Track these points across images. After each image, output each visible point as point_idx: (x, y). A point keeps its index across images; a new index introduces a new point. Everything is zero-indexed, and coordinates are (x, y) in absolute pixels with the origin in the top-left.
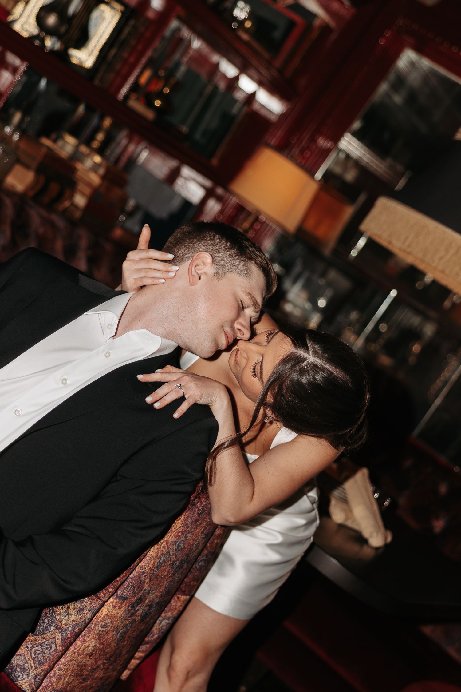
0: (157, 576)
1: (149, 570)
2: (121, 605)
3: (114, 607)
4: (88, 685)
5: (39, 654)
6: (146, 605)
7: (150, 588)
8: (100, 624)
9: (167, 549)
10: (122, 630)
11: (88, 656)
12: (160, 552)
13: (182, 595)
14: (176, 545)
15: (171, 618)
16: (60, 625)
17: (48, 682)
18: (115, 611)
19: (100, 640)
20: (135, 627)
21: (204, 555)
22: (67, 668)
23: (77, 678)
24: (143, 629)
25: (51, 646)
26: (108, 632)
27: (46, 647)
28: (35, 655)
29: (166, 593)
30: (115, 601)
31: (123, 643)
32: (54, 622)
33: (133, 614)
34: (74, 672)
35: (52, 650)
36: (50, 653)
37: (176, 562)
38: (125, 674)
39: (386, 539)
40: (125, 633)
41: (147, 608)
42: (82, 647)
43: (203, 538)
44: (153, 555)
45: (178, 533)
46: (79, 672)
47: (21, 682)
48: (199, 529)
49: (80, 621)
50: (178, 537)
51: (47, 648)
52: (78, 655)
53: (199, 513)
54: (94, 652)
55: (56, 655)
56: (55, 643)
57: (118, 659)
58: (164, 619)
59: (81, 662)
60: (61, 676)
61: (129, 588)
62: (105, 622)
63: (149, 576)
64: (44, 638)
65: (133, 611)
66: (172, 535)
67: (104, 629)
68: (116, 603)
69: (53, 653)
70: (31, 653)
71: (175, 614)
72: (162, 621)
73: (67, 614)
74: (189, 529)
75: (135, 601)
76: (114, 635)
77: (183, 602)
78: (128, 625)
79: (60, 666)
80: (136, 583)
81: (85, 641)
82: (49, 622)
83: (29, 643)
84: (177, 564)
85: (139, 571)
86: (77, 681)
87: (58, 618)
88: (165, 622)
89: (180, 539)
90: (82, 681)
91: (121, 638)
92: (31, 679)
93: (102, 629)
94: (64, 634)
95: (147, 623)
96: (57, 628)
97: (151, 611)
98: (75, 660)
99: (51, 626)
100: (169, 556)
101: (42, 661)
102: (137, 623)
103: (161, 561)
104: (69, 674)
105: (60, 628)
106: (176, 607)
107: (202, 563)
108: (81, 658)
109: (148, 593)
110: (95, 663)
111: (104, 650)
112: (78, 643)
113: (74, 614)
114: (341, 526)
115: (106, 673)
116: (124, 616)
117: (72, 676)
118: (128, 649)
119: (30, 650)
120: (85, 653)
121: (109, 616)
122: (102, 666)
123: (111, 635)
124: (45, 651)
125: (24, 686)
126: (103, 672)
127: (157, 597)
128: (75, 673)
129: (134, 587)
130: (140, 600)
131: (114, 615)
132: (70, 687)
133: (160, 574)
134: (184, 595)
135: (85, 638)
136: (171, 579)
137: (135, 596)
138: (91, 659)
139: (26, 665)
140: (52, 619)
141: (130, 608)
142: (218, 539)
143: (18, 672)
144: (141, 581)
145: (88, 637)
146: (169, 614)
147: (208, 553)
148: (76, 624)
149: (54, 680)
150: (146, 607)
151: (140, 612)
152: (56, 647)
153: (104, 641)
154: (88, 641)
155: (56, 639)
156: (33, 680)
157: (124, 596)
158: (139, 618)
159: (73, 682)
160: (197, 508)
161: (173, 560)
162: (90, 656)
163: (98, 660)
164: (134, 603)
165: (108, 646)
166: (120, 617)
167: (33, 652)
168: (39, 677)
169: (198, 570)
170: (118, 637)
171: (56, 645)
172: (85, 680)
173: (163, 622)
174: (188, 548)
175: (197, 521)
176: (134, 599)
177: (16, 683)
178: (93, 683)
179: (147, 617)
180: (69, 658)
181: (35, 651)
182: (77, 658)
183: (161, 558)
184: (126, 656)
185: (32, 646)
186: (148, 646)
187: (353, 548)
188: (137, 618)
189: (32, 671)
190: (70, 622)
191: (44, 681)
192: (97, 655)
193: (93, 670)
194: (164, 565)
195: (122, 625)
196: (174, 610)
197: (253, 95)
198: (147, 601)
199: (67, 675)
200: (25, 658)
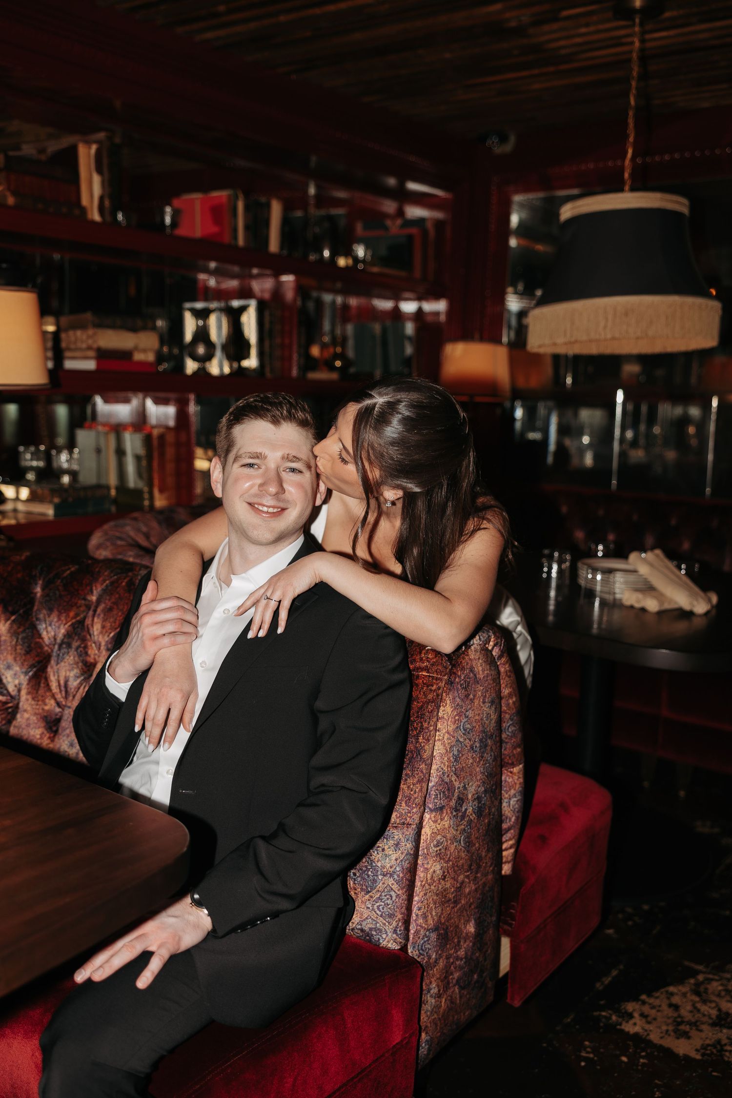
0: (462, 769)
1: (448, 768)
2: (441, 816)
3: (435, 822)
4: (464, 904)
5: (383, 908)
6: (472, 801)
7: (464, 783)
8: (432, 845)
9: (453, 739)
10: (462, 837)
11: (441, 880)
12: (447, 745)
13: (513, 768)
14: (461, 730)
15: (517, 794)
16: (385, 870)
17: (416, 927)
18: (439, 824)
19: (444, 859)
20: (476, 826)
21: (508, 720)
22: (426, 903)
23: (446, 906)
24: (489, 822)
25: (390, 894)
26: (446, 849)
27: (386, 898)
28: (380, 911)
29: (487, 778)
30: (433, 816)
31: (474, 848)
32: (378, 871)
33: (463, 817)
34: (437, 903)
35: (394, 898)
36: (393, 902)
37: (474, 745)
38: (506, 869)
39: (710, 600)
40: (468, 837)
41: (476, 803)
42: (428, 876)
43: (490, 707)
44: (441, 752)
45: (455, 718)
46: (443, 900)
47: (384, 943)
48: (476, 702)
49: (403, 856)
50: (457, 722)
51: (388, 899)
52: (429, 885)
53: (463, 687)
54: (446, 873)
55: (401, 901)
56: (392, 889)
57: (481, 864)
58: (510, 799)
59: (438, 890)
60: (425, 913)
61: (439, 796)
62: (435, 841)
63: (452, 773)
64: (378, 891)
65: (460, 814)
66: (449, 723)
67: (441, 847)
68: (434, 817)
69: (397, 900)
70: (375, 912)
71: (518, 789)
72: (509, 802)
73: (386, 857)
74: (464, 708)
75: (456, 804)
76: (456, 846)
77: (518, 773)
78: (466, 828)
79: (417, 906)
80: (443, 788)
81: (427, 869)
82: (374, 873)
83: (368, 903)
84: (478, 746)
85: (437, 775)
86: (448, 909)
87: (379, 864)
88: (514, 801)
89: (461, 722)
90: (453, 905)
91: (468, 844)
92: (392, 935)
93: (438, 849)
94: (396, 877)
95: (490, 814)
96: (384, 875)
97: (483, 802)
98: (430, 892)
99: (377, 876)
100: (461, 744)
101: (391, 914)
102: (476, 821)
103: (456, 753)
104: (434, 907)
105: (387, 874)
106: (514, 782)
107: (511, 728)
108: (435, 887)
109: (465, 788)
110: (455, 882)
111: (457, 865)
112: (420, 874)
113: (392, 853)
114: (661, 613)
115: (478, 882)
116: (454, 824)
117: (438, 907)
118: (486, 848)
119: (373, 909)
120: (435, 880)
121: (436, 833)
122: (467, 880)
123: (452, 848)
124: (387, 903)
125: (390, 945)
126: (473, 883)
127: (479, 787)
128: (439, 903)
129: (444, 792)
130: (461, 800)
131: (441, 828)
132: (444, 917)
133: (464, 765)
134: (515, 767)
135: (426, 866)
136: (482, 762)
137: (451, 799)
138: (448, 881)
139: (378, 925)
140: (375, 869)
141: (454, 813)
142: (512, 698)
143: (375, 935)
144: (447, 783)
145: (428, 863)
146: (512, 792)
147: (511, 716)
148: (402, 861)
149: (421, 921)
150: (473, 802)
151: (470, 810)
152: (396, 893)
153: (450, 857)
154: (431, 867)
155: (391, 885)
156: (395, 935)
157: (438, 806)
158: (474, 815)
159: (444, 911)
160: (458, 683)
161: (468, 745)
162: (444, 879)
163: (456, 877)
164: (456, 806)
165: (458, 859)
166: (449, 827)
167: (376, 910)
168: (398, 929)
169: (511, 737)
170: (462, 845)
171: (394, 891)
172: (456, 902)
173: (511, 802)
174: (479, 725)
175: (467, 696)
176: (453, 803)
177: (381, 946)
178: (469, 900)
179: (482, 810)
180: (422, 894)
181: (378, 907)
182: (430, 888)
183: (453, 751)
184: (490, 855)
185: (372, 905)
186: (512, 831)
187: (681, 627)
188: (471, 817)
189: (387, 927)
190: (393, 862)
191: (411, 928)
192: (453, 874)
193: (459, 889)
194: (463, 755)
195: (459, 832)
196: (514, 785)
197: (420, 311)
198: (470, 796)
199: (431, 909)
200: (372, 919)
